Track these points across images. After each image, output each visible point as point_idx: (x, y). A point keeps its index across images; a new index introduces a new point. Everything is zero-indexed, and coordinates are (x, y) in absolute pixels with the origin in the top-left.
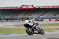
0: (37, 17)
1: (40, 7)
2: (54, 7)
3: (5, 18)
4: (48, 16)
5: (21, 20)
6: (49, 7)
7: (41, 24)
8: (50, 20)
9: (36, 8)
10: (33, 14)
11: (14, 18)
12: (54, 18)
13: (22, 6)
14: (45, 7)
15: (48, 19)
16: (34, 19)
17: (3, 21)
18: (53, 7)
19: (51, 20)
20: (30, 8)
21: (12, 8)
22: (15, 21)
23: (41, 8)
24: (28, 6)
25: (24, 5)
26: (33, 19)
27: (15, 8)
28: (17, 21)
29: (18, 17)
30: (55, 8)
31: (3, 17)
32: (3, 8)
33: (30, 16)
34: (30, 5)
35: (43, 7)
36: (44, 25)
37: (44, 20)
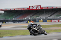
0: (44, 18)
1: (48, 8)
3: (12, 20)
4: (56, 17)
5: (28, 21)
6: (57, 7)
7: (50, 25)
9: (44, 8)
10: (41, 15)
11: (21, 19)
13: (29, 7)
14: (53, 8)
15: (56, 19)
16: (42, 20)
17: (10, 22)
19: (60, 21)
20: (38, 9)
21: (19, 9)
22: (23, 22)
24: (36, 7)
25: (31, 6)
26: (40, 20)
27: (22, 9)
28: (24, 22)
29: (26, 19)
31: (10, 19)
32: (10, 10)
33: (38, 17)
34: (38, 6)
35: (51, 8)
36: (52, 26)
37: (52, 21)
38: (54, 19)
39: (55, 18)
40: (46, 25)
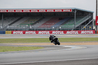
0: (2, 27)
2: (32, 11)
4: (21, 26)
6: (23, 11)
8: (24, 33)
9: (1, 11)
12: (30, 30)
14: (16, 11)
15: (20, 30)
18: (30, 10)
19: (26, 32)
23: (9, 13)
30: (33, 13)
35: (13, 11)
37: (14, 32)
38: (16, 30)
39: (19, 28)
40: (4, 39)
